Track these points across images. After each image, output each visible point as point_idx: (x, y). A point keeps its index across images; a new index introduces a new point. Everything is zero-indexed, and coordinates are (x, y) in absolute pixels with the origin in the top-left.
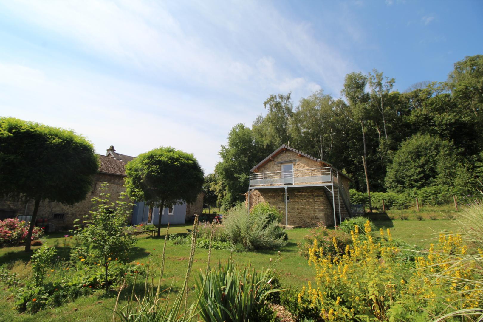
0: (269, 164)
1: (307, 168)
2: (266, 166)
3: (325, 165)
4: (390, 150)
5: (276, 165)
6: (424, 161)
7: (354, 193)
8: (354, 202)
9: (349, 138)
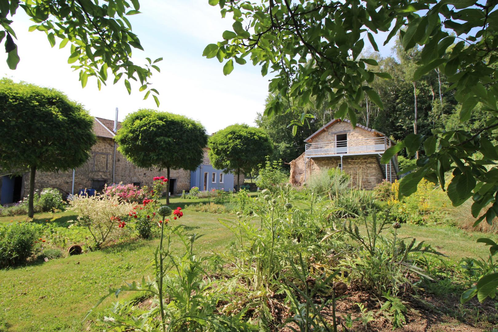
0: (323, 134)
1: (360, 138)
2: (320, 136)
3: (378, 135)
4: (444, 114)
5: (329, 136)
6: (478, 126)
7: (402, 160)
8: (401, 168)
9: (398, 101)
